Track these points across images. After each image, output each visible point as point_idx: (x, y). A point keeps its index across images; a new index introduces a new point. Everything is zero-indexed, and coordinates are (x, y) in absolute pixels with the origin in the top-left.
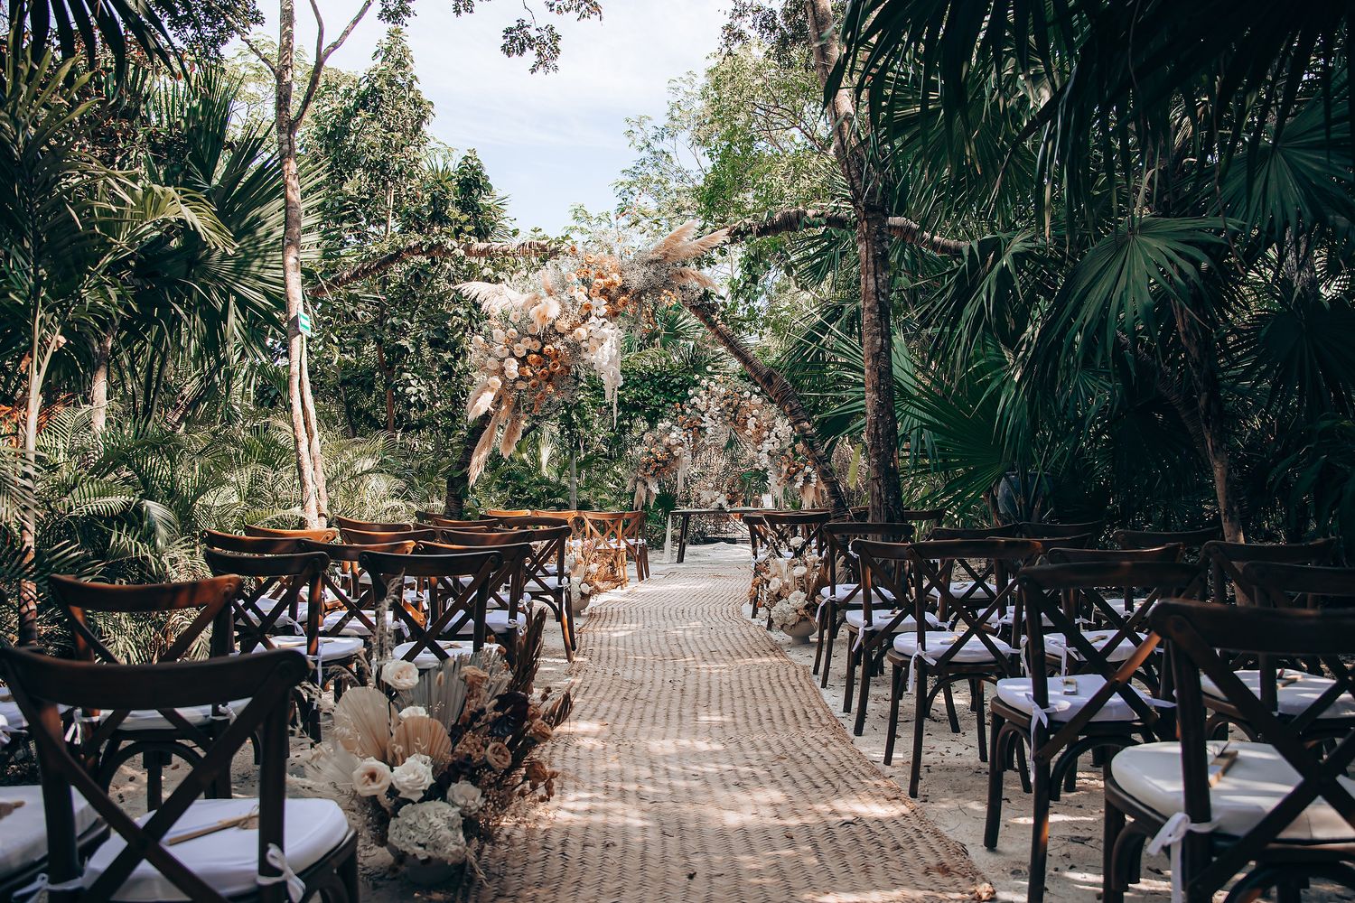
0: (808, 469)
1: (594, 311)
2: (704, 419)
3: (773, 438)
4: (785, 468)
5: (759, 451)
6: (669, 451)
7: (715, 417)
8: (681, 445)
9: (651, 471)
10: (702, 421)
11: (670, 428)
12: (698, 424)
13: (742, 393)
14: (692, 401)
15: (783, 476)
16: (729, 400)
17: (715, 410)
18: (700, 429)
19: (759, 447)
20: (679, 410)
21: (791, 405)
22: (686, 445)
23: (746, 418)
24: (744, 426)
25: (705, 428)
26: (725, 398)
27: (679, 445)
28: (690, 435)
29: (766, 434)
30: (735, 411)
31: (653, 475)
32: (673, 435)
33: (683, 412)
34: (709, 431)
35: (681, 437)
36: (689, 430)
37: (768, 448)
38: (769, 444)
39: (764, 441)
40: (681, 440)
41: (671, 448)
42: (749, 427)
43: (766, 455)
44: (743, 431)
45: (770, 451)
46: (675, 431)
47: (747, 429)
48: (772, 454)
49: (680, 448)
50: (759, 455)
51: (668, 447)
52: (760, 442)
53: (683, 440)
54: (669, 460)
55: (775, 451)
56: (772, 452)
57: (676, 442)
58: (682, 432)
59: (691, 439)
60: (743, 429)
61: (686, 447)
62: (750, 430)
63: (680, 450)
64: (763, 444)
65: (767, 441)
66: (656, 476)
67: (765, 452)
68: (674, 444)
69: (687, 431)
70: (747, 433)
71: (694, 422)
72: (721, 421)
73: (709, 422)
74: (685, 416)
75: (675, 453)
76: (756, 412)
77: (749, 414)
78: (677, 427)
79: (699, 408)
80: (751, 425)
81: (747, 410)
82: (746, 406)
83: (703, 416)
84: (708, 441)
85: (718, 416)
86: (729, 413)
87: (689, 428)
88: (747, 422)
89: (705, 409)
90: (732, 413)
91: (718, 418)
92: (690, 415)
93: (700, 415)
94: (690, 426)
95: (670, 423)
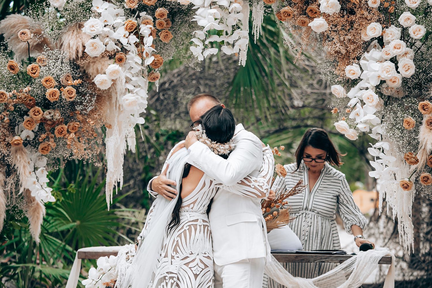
3: (398, 46)
5: (350, 84)
8: (118, 55)
9: (29, 133)
11: (86, 6)
15: (421, 157)
18: (175, 9)
19: (351, 71)
24: (308, 5)
25: (191, 9)
27: (110, 56)
29: (373, 30)
31: (33, 144)
32: (92, 25)
34: (204, 19)
35: (120, 34)
36: (143, 14)
37: (379, 73)
38: (381, 61)
39: (366, 54)
40: (118, 42)
41: (88, 66)
42: (322, 9)
43: (371, 92)
44: (304, 23)
45: (383, 82)
46: (100, 15)
47: (316, 14)
48: (386, 92)
49: (113, 67)
50: (350, 94)
51: (79, 62)
52: (353, 56)
53: (124, 41)
54: (81, 103)
55: (399, 83)
56: (387, 88)
57: (102, 49)
58: (120, 20)
59: (149, 41)
60: (303, 18)
61: (134, 65)
62: (326, 16)
63: (115, 72)
64: (362, 62)
65: (375, 53)
66: (40, 147)
67: (367, 85)
68: (97, 53)
69: (139, 16)
70: (318, 27)
75: (97, 80)
78: (107, 4)
80: (331, 1)
84: (200, 49)
87: (143, 7)
94: (147, 2)
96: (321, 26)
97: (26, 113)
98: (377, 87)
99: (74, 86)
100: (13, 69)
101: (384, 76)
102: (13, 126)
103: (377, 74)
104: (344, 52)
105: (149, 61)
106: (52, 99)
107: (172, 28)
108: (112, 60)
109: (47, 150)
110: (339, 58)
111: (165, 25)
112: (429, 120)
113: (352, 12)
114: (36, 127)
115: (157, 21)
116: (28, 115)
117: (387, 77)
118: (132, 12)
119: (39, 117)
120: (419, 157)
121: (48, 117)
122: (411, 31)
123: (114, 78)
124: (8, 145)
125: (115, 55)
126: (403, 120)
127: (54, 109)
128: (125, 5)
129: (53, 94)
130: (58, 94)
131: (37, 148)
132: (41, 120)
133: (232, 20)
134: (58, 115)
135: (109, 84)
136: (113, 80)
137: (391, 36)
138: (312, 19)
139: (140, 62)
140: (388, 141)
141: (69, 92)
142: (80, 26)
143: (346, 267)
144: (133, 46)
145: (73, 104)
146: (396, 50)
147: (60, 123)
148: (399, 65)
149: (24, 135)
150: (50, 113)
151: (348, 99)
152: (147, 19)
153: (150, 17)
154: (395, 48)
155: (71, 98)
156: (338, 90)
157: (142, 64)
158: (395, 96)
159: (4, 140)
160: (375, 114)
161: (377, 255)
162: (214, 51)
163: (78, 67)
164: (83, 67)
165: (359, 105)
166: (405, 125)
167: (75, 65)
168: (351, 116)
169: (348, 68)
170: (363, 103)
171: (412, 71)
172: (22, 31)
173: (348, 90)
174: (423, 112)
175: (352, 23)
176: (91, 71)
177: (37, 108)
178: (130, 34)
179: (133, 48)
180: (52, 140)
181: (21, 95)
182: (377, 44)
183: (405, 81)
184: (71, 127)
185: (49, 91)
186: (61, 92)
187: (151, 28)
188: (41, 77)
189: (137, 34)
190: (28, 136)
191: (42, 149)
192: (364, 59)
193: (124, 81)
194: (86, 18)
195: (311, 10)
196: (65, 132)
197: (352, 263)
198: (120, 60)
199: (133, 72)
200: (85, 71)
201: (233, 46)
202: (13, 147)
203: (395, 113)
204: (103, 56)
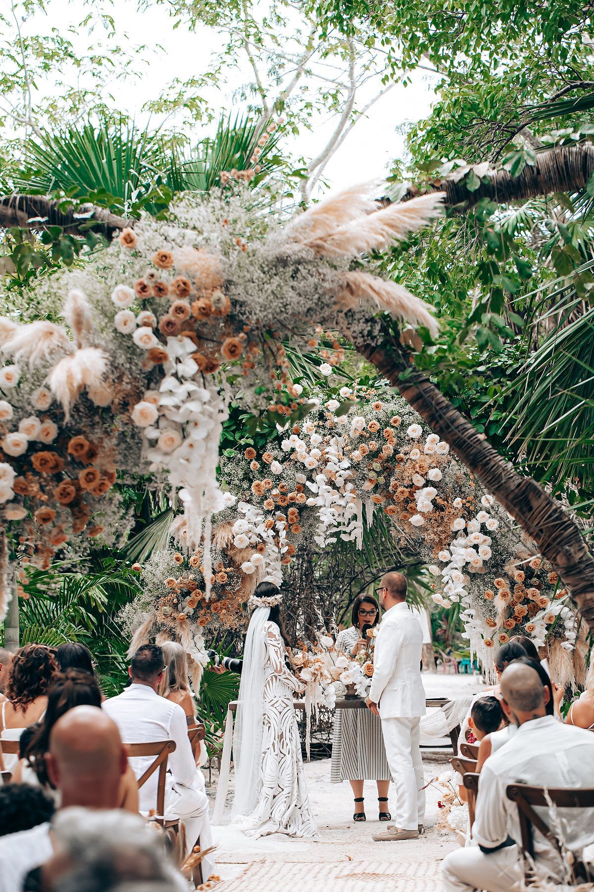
0: (554, 608)
1: (170, 366)
2: (313, 487)
3: (476, 536)
4: (500, 604)
5: (443, 565)
7: (339, 482)
8: (259, 547)
9: (189, 610)
10: (303, 489)
11: (234, 509)
12: (300, 498)
13: (404, 426)
14: (286, 444)
15: (499, 621)
16: (374, 445)
17: (340, 467)
18: (303, 508)
19: (443, 555)
20: (255, 465)
21: (569, 556)
22: (271, 547)
24: (408, 505)
25: (315, 508)
26: (362, 438)
27: (254, 547)
28: (280, 525)
29: (458, 524)
31: (193, 618)
32: (240, 525)
33: (265, 466)
34: (326, 516)
35: (261, 529)
36: (278, 513)
37: (464, 557)
38: (466, 547)
39: (455, 541)
40: (259, 536)
41: (235, 554)
42: (419, 508)
43: (458, 573)
44: (405, 517)
45: (467, 563)
46: (244, 515)
47: (414, 511)
48: (472, 571)
49: (256, 556)
50: (444, 572)
51: (229, 553)
52: (444, 543)
53: (264, 535)
54: (230, 584)
55: (480, 564)
56: (472, 567)
57: (247, 542)
58: (260, 518)
59: (283, 534)
60: (404, 513)
61: (271, 553)
62: (423, 514)
63: (258, 560)
64: (451, 548)
65: (461, 541)
66: (199, 620)
67: (456, 566)
68: (244, 546)
69: (274, 514)
70: (416, 522)
71: (290, 495)
72: (352, 492)
73: (326, 494)
74: (270, 480)
75: (245, 566)
76: (434, 474)
77: (420, 477)
78: (249, 506)
79: (301, 460)
80: (425, 503)
81: (414, 468)
82: (413, 458)
83: (310, 479)
84: (322, 539)
85: (346, 481)
86: (372, 475)
87: (278, 508)
88: (416, 496)
89: (316, 464)
90: (379, 474)
91: (345, 483)
92: (279, 478)
93: (304, 477)
94: (280, 503)
95: (234, 498)
96: (418, 521)
97: (188, 593)
98: (464, 567)
100: (178, 561)
101: (469, 559)
104: (437, 540)
105: (285, 550)
108: (254, 550)
109: (204, 623)
110: (434, 544)
111: (295, 521)
112: (503, 592)
113: (442, 510)
114: (195, 605)
115: (289, 518)
116: (190, 596)
117: (471, 559)
118: (269, 512)
119: (199, 598)
120: (496, 621)
122: (487, 525)
124: (175, 619)
125: (257, 546)
126: (485, 592)
128: (264, 507)
130: (214, 579)
131: (196, 621)
132: (201, 600)
133: (348, 515)
135: (254, 569)
136: (256, 566)
137: (473, 529)
138: (412, 514)
139: (277, 551)
140: (475, 609)
141: (223, 577)
142: (231, 525)
144: (271, 538)
145: (224, 586)
146: (476, 540)
147: (216, 601)
148: (480, 550)
149: (186, 611)
151: (442, 577)
152: (281, 516)
153: (284, 515)
154: (475, 538)
155: (223, 581)
156: (434, 569)
157: (279, 552)
158: (479, 573)
159: (171, 616)
160: (463, 588)
162: (334, 540)
164: (232, 556)
165: (450, 581)
166: (486, 596)
167: (226, 554)
168: (445, 590)
169: (441, 553)
170: (453, 580)
171: (490, 555)
172: (184, 530)
173: (442, 570)
174: (498, 586)
175: (443, 518)
176: (238, 558)
177: (198, 590)
178: (268, 530)
179: (271, 540)
180: (208, 615)
181: (185, 581)
182: (463, 534)
183: (485, 562)
187: (284, 524)
189: (274, 529)
190: (189, 612)
191: (200, 622)
192: (454, 545)
193: (265, 566)
194: (234, 518)
195: (411, 508)
196: (219, 608)
197: (451, 707)
198: (261, 550)
199: (271, 558)
201: (350, 534)
202: (178, 621)
203: (478, 587)
204: (247, 547)
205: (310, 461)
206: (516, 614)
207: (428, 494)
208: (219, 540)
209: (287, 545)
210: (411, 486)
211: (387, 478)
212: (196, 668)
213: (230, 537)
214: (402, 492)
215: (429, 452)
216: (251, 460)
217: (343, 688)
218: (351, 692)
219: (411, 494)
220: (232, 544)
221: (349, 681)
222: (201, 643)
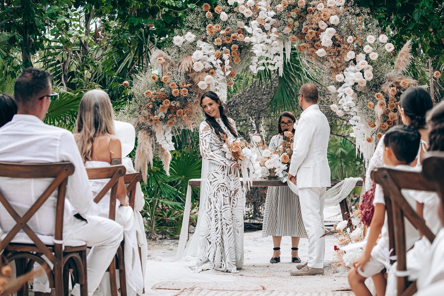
2: (249, 30)
4: (379, 111)
5: (338, 85)
6: (192, 82)
7: (267, 26)
8: (211, 71)
9: (161, 114)
10: (244, 32)
11: (193, 44)
12: (240, 38)
14: (231, 1)
15: (378, 124)
16: (292, 0)
17: (268, 15)
19: (339, 77)
20: (209, 14)
22: (219, 72)
23: (318, 30)
24: (315, 42)
25: (250, 45)
28: (226, 57)
29: (350, 55)
30: (301, 18)
31: (164, 120)
32: (197, 54)
33: (216, 17)
34: (257, 50)
35: (212, 59)
36: (224, 48)
37: (354, 78)
38: (355, 72)
39: (347, 69)
40: (211, 63)
41: (194, 77)
42: (323, 44)
43: (350, 88)
44: (313, 52)
45: (356, 84)
46: (201, 49)
47: (320, 47)
48: (358, 90)
49: (208, 77)
50: (339, 90)
51: (189, 75)
52: (340, 69)
53: (214, 63)
54: (190, 98)
55: (365, 84)
56: (359, 87)
57: (202, 67)
58: (213, 51)
59: (227, 62)
60: (312, 49)
61: (219, 76)
62: (325, 48)
63: (209, 79)
64: (345, 72)
65: (351, 67)
66: (168, 122)
67: (348, 85)
68: (200, 70)
69: (222, 49)
70: (320, 54)
71: (233, 35)
72: (276, 33)
73: (258, 34)
74: (219, 25)
75: (200, 84)
76: (334, 19)
77: (324, 23)
78: (205, 43)
79: (241, 12)
80: (327, 39)
81: (319, 16)
82: (319, 9)
83: (247, 24)
84: (255, 67)
85: (272, 26)
86: (290, 20)
87: (224, 45)
88: (320, 36)
89: (251, 14)
90: (295, 20)
91: (271, 28)
92: (226, 23)
93: (243, 23)
94: (226, 42)
95: (194, 36)
96: (322, 53)
98: (353, 86)
99: (186, 88)
100: (154, 79)
101: (357, 80)
102: (153, 111)
103: (353, 79)
104: (335, 67)
105: (228, 73)
106: (175, 95)
107: (240, 56)
108: (207, 74)
109: (172, 124)
110: (333, 71)
111: (236, 54)
112: (380, 103)
113: (339, 46)
114: (166, 111)
115: (232, 52)
116: (162, 104)
117: (358, 80)
118: (218, 47)
119: (168, 105)
120: (376, 123)
121: (173, 105)
122: (370, 56)
123: (209, 83)
124: (151, 120)
125: (209, 71)
126: (367, 104)
127: (176, 101)
128: (215, 43)
129: (176, 92)
130: (179, 92)
131: (167, 123)
132: (169, 106)
133: (274, 51)
134: (178, 104)
135: (206, 87)
136: (208, 84)
137: (360, 59)
138: (317, 49)
139: (223, 74)
140: (360, 116)
141: (185, 91)
142: (191, 55)
143: (338, 187)
144: (219, 65)
145: (185, 98)
146: (362, 66)
147: (180, 108)
148: (364, 74)
149: (159, 115)
150: (174, 103)
151: (338, 93)
152: (227, 51)
153: (228, 50)
154: (362, 64)
155: (185, 94)
156: (332, 88)
157: (224, 75)
158: (363, 92)
159: (149, 118)
160: (352, 101)
161: (355, 180)
162: (263, 68)
163: (189, 77)
164: (191, 78)
165: (343, 96)
166: (368, 107)
167: (187, 76)
168: (340, 103)
169: (337, 76)
170: (346, 95)
171: (371, 78)
172: (159, 58)
173: (337, 89)
174: (377, 99)
175: (339, 52)
176: (195, 80)
177: (167, 100)
178: (217, 59)
179: (219, 66)
180: (175, 118)
181: (158, 93)
182: (353, 63)
183: (368, 83)
184: (185, 111)
185: (174, 90)
186: (180, 91)
187: (229, 56)
188: (169, 84)
189: (221, 59)
190: (162, 116)
191: (169, 123)
192: (346, 71)
193: (214, 85)
194: (194, 50)
195: (317, 45)
196: (182, 113)
197: (341, 185)
198: (212, 73)
199: (219, 79)
200: (192, 80)
201: (274, 65)
202: (154, 122)
203: (363, 100)
204: (202, 72)
205: (247, 12)
206: (390, 119)
207: (330, 32)
208: (183, 66)
209: (230, 69)
210: (318, 29)
211: (301, 24)
212: (167, 156)
213: (191, 64)
214: (311, 33)
215: (330, 5)
216: (206, 12)
217: (267, 171)
218: (272, 175)
219: (317, 35)
220: (192, 69)
221: (271, 167)
222: (170, 138)
